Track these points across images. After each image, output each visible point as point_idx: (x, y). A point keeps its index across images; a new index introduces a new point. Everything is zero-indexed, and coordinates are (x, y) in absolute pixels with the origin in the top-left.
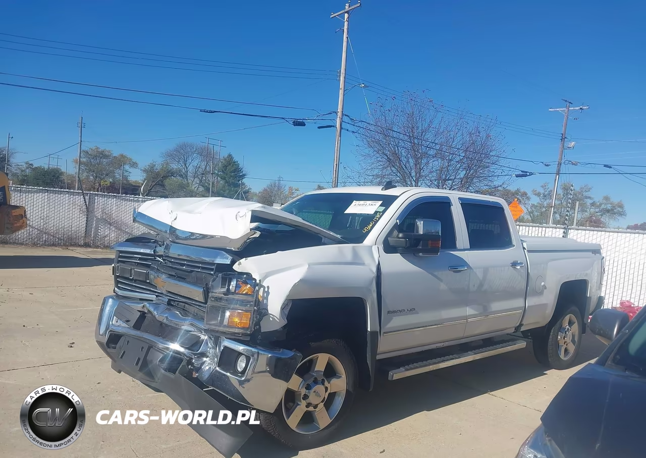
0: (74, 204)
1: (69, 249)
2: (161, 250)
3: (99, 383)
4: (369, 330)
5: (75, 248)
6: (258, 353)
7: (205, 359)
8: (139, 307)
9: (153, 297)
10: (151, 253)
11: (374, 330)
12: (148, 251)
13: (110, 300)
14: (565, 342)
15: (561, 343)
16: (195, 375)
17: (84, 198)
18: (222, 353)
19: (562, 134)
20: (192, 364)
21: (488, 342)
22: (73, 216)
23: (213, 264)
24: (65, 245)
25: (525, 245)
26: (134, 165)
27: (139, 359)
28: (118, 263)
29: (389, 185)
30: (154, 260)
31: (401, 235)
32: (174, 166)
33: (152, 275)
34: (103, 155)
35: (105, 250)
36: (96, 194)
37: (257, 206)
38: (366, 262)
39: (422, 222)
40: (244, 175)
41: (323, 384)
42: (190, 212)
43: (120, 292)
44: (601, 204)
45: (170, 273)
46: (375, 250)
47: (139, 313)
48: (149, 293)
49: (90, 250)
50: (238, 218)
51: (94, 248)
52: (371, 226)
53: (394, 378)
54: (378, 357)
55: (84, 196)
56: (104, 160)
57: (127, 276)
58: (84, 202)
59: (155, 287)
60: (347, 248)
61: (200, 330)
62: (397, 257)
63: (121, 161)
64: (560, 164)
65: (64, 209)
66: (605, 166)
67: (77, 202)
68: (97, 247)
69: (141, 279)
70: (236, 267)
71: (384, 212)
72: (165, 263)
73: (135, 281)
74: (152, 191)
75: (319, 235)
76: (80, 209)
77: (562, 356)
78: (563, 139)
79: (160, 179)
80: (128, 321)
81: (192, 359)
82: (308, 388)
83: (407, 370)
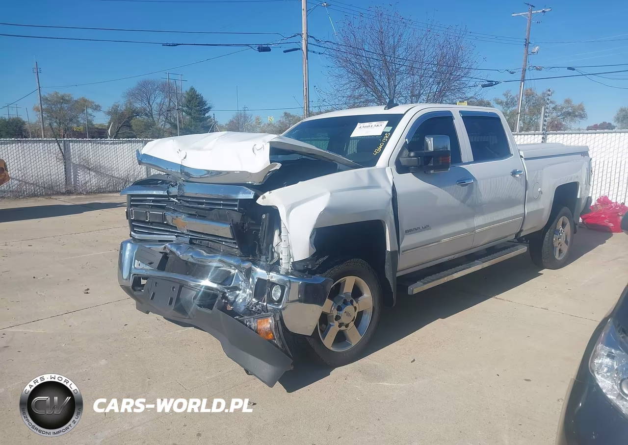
0: (49, 152)
1: (53, 199)
2: (174, 191)
3: (126, 325)
4: (388, 249)
5: (59, 197)
6: (290, 281)
7: (238, 292)
8: (160, 248)
9: (173, 238)
10: (164, 194)
11: (393, 250)
12: (161, 193)
13: (129, 246)
14: (559, 243)
15: (556, 244)
16: (230, 308)
17: (59, 146)
18: (257, 285)
19: (526, 39)
20: (226, 298)
21: (491, 250)
22: (51, 165)
23: (236, 200)
24: (47, 195)
25: (522, 153)
26: (97, 108)
27: (171, 300)
28: (131, 207)
29: (391, 105)
30: (169, 201)
31: (412, 154)
32: (138, 105)
33: (169, 217)
34: (63, 100)
35: (88, 197)
36: (70, 140)
37: (273, 137)
38: (382, 185)
39: (432, 139)
40: (209, 108)
41: (352, 305)
42: (199, 149)
43: (137, 236)
44: (562, 108)
45: (190, 213)
46: (388, 170)
47: (162, 255)
48: (168, 234)
49: (74, 197)
50: (256, 151)
51: (77, 194)
52: (380, 147)
53: (415, 292)
54: (398, 274)
55: (58, 144)
56: (65, 105)
57: (143, 219)
58: (59, 149)
59: (175, 228)
60: (363, 172)
61: (230, 265)
62: (409, 176)
63: (82, 105)
64: (524, 70)
65: (40, 159)
66: (569, 68)
67: (52, 151)
68: (80, 194)
69: (157, 221)
70: (260, 201)
71: (392, 132)
72: (181, 203)
73: (152, 223)
74: (119, 132)
75: (334, 162)
76: (56, 157)
77: (557, 257)
78: (527, 44)
79: (125, 120)
80: (151, 263)
81: (225, 293)
82: (339, 309)
83: (425, 283)
